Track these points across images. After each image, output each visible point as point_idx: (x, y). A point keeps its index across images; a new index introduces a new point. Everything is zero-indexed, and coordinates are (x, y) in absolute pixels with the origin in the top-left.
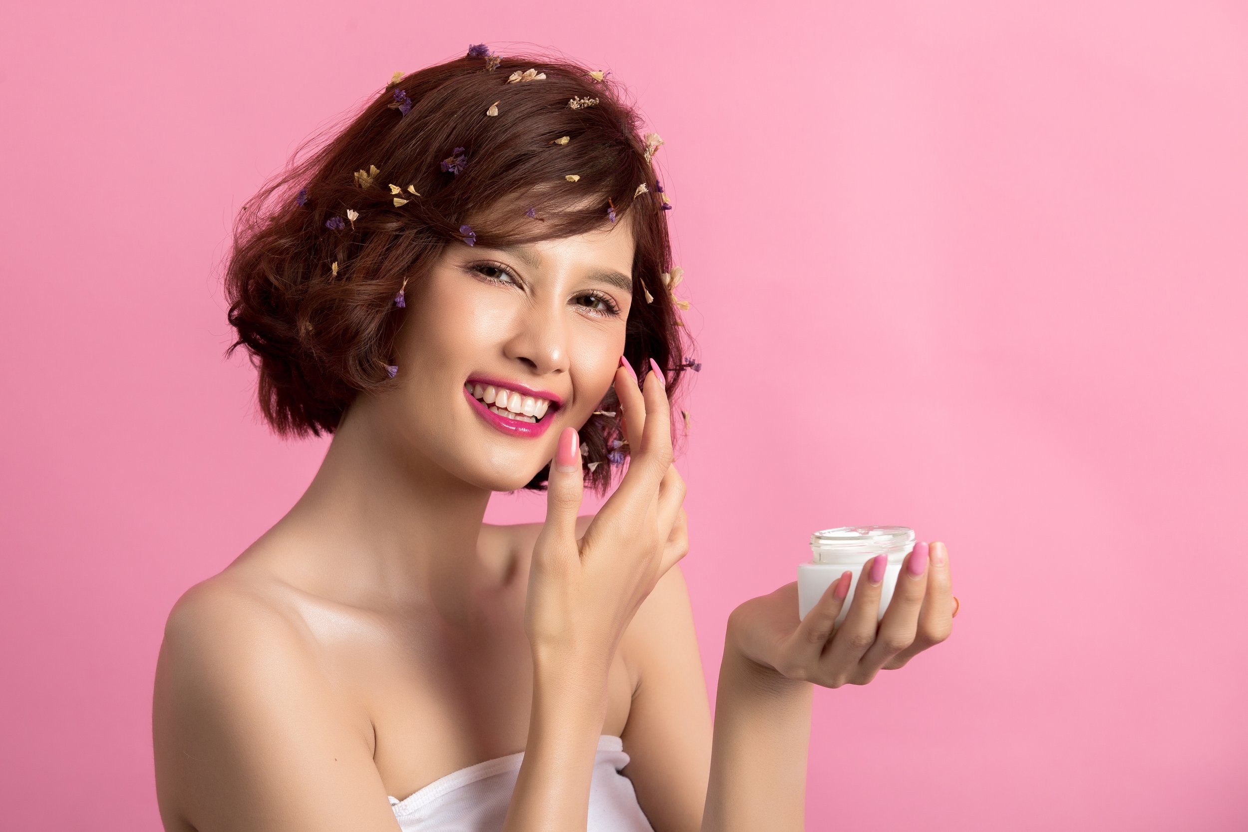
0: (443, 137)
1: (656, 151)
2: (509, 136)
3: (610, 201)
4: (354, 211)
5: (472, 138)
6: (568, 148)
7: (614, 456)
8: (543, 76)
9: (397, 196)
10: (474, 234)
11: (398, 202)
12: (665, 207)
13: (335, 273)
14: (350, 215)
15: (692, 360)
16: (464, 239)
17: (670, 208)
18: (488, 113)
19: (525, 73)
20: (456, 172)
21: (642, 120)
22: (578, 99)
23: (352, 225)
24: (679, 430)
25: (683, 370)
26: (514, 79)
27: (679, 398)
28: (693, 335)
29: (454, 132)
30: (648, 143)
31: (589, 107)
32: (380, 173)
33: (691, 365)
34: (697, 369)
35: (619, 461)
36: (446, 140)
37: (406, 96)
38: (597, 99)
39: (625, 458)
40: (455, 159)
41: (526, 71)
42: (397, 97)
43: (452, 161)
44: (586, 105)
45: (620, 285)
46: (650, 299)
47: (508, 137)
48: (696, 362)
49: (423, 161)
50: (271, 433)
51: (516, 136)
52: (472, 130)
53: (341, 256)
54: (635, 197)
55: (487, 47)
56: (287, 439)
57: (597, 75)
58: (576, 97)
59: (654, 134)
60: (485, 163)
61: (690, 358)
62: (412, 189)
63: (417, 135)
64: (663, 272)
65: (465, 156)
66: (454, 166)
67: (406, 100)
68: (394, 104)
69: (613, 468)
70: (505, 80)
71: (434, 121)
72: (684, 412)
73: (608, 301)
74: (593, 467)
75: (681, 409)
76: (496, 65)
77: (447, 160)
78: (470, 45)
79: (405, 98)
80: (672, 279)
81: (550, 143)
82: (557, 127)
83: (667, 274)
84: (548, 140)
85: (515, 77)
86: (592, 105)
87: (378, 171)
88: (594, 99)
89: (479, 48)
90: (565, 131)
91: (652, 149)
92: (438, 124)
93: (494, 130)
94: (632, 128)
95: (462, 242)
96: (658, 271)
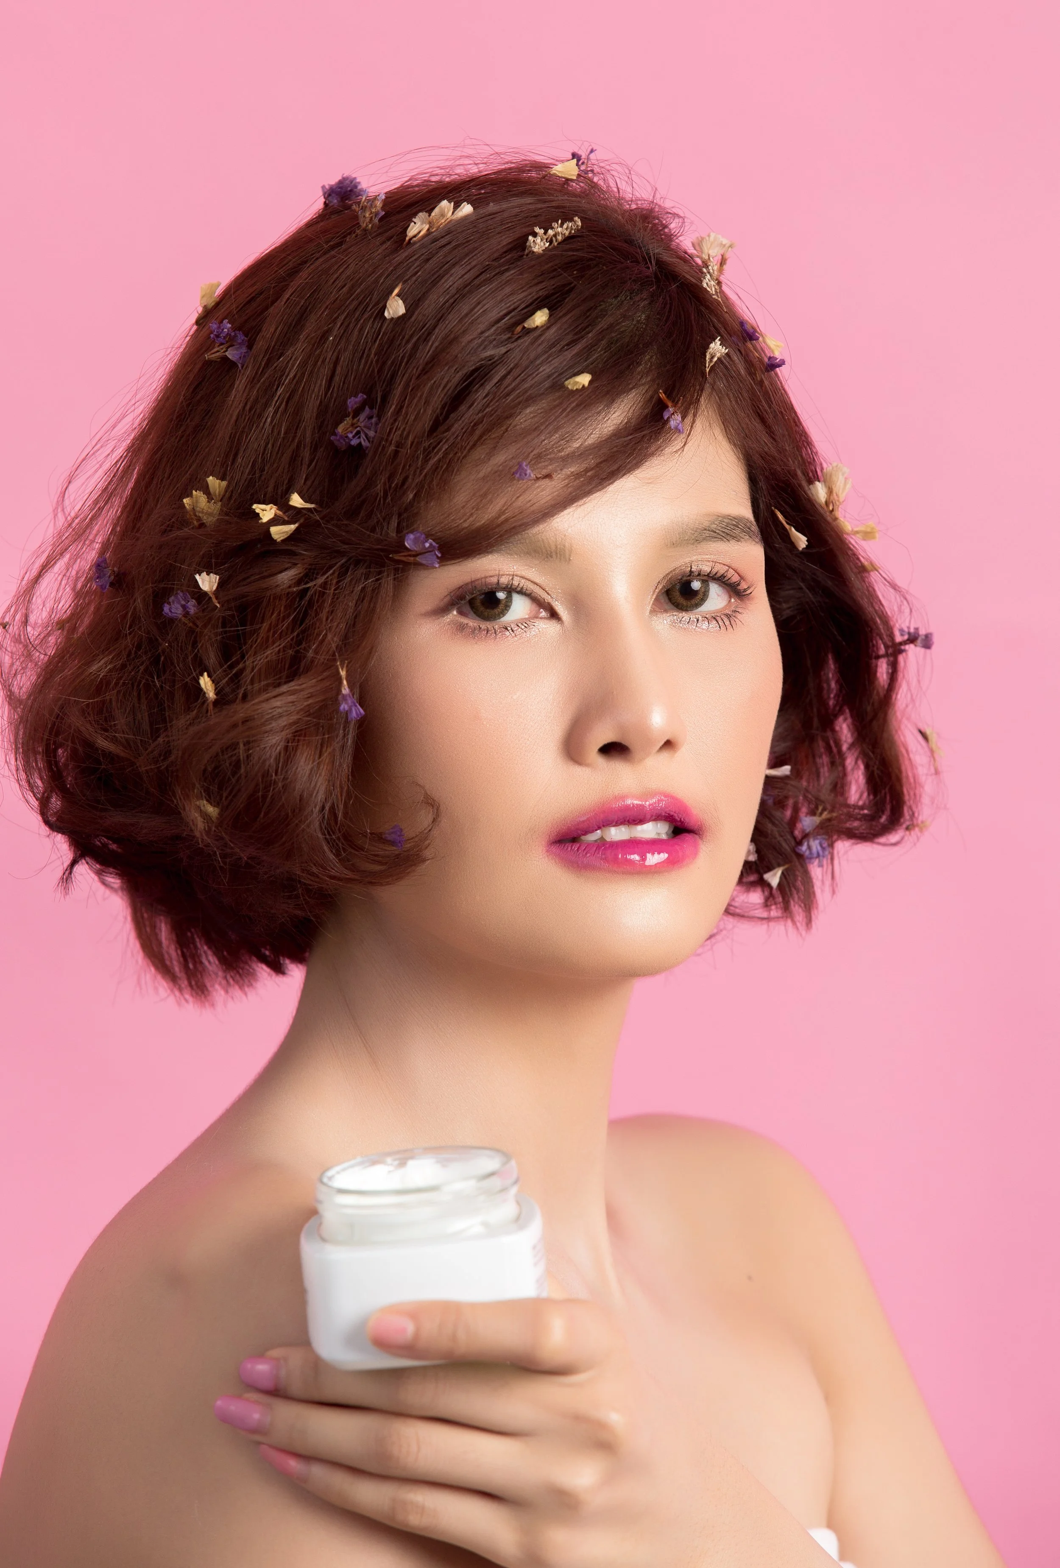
0: (321, 385)
1: (725, 264)
2: (436, 344)
3: (662, 396)
4: (208, 574)
5: (373, 371)
6: (553, 330)
7: (809, 847)
8: (467, 209)
9: (275, 521)
10: (434, 544)
11: (279, 532)
12: (773, 365)
13: (211, 694)
14: (203, 582)
15: (912, 630)
16: (418, 559)
17: (782, 363)
18: (386, 314)
19: (433, 214)
20: (365, 443)
21: (679, 216)
22: (542, 231)
23: (214, 600)
24: (922, 765)
25: (901, 651)
26: (416, 232)
27: (907, 706)
28: (899, 583)
29: (339, 369)
30: (705, 257)
31: (568, 239)
32: (228, 486)
33: (912, 639)
34: (927, 643)
35: (821, 853)
36: (329, 389)
37: (234, 329)
38: (576, 218)
39: (831, 845)
40: (355, 420)
41: (433, 209)
42: (218, 336)
43: (352, 425)
44: (560, 238)
45: (734, 538)
46: (801, 541)
47: (437, 347)
48: (922, 632)
49: (300, 443)
50: (179, 1004)
51: (451, 341)
52: (369, 356)
53: (212, 658)
54: (708, 370)
55: (355, 178)
56: (213, 1005)
57: (567, 169)
58: (537, 230)
59: (709, 236)
60: (410, 410)
61: (909, 628)
62: (296, 501)
63: (273, 396)
64: (810, 482)
65: (371, 408)
66: (358, 433)
67: (235, 336)
68: (215, 350)
69: (816, 871)
70: (401, 241)
71: (296, 359)
72: (923, 730)
73: (723, 576)
74: (774, 878)
75: (916, 725)
76: (377, 214)
77: (340, 429)
78: (323, 187)
79: (233, 334)
80: (830, 491)
81: (515, 333)
82: (520, 298)
83: (817, 483)
84: (511, 328)
85: (418, 227)
86: (570, 233)
87: (224, 483)
88: (571, 220)
89: (340, 188)
90: (536, 300)
91: (714, 267)
92: (303, 364)
93: (408, 341)
94: (666, 239)
95: (418, 565)
96: (800, 485)
